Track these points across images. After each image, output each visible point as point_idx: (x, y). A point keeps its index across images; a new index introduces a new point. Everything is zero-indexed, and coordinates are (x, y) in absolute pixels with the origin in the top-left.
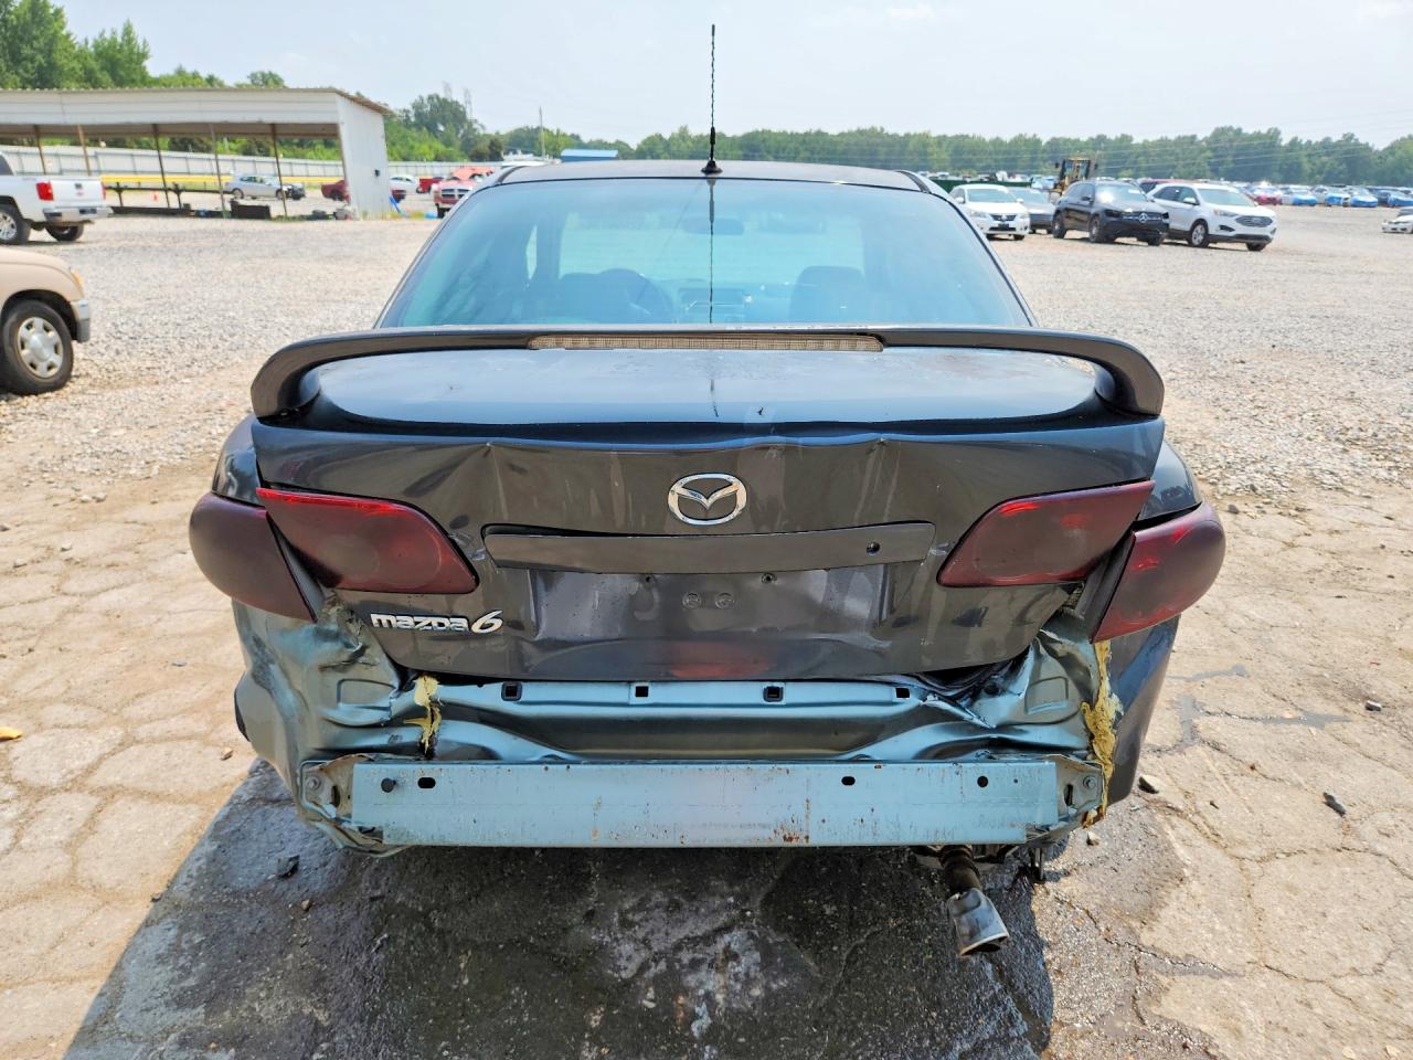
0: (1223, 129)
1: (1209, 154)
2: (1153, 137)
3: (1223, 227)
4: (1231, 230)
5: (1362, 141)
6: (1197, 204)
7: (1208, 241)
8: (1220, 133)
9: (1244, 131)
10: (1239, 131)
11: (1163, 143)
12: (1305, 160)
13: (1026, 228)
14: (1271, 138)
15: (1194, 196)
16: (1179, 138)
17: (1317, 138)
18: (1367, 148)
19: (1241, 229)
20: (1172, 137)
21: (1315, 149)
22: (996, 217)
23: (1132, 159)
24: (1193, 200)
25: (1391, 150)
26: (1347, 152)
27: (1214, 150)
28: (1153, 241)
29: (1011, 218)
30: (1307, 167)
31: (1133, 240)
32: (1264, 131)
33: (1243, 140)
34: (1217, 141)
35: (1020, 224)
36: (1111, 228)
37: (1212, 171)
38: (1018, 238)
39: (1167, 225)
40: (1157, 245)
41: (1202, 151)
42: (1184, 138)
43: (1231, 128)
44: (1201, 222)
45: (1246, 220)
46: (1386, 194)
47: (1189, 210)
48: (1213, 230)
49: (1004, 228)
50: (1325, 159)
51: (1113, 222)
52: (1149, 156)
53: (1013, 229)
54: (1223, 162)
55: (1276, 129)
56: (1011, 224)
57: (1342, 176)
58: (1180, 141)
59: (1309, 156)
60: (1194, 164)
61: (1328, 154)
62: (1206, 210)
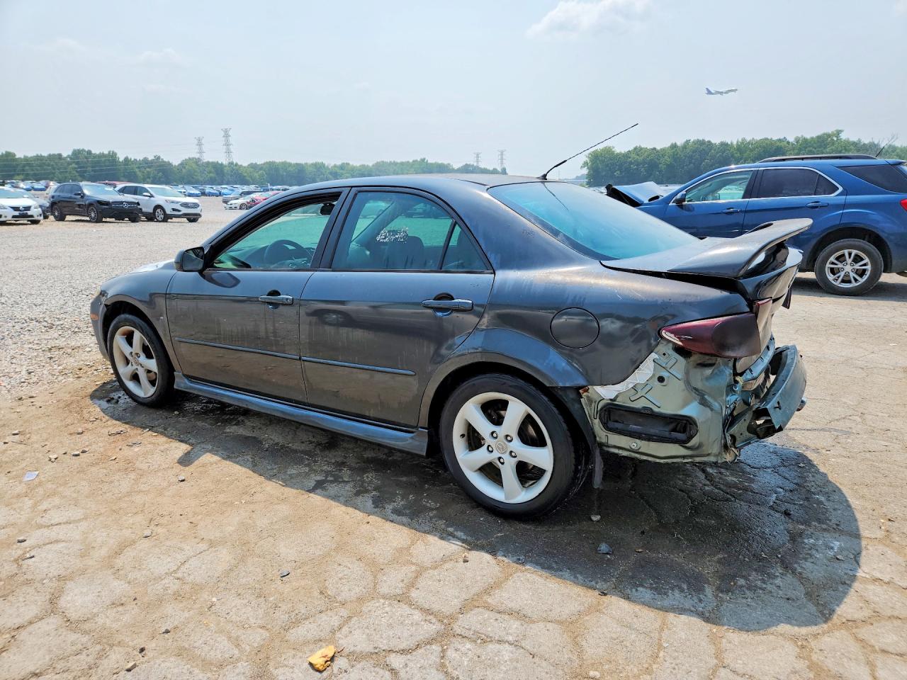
0: (78, 150)
1: (74, 165)
2: (31, 154)
3: (174, 210)
4: (179, 211)
5: (166, 160)
6: (151, 196)
7: (167, 218)
8: (77, 153)
9: (93, 152)
10: (89, 152)
11: (39, 158)
12: (137, 170)
13: (40, 215)
14: (112, 156)
15: (147, 191)
16: (50, 155)
17: (140, 157)
18: (169, 164)
19: (184, 210)
20: (45, 154)
21: (140, 164)
22: (16, 209)
23: (19, 168)
24: (149, 194)
25: (183, 164)
26: (160, 166)
27: (77, 163)
28: (134, 220)
29: (28, 208)
30: (139, 174)
31: (113, 220)
32: (106, 152)
33: (94, 157)
34: (78, 158)
35: (35, 212)
36: (104, 212)
37: (81, 176)
38: (36, 222)
39: (141, 209)
40: (137, 222)
41: (69, 164)
42: (54, 155)
43: (83, 150)
44: (158, 207)
45: (186, 205)
46: (203, 190)
47: (147, 200)
48: (169, 211)
49: (24, 216)
50: (148, 169)
51: (105, 208)
52: (33, 166)
53: (32, 216)
54: (86, 171)
55: (113, 152)
56: (29, 213)
57: (162, 179)
58: (51, 157)
59: (139, 168)
60: (66, 172)
61: (149, 167)
62: (159, 200)
